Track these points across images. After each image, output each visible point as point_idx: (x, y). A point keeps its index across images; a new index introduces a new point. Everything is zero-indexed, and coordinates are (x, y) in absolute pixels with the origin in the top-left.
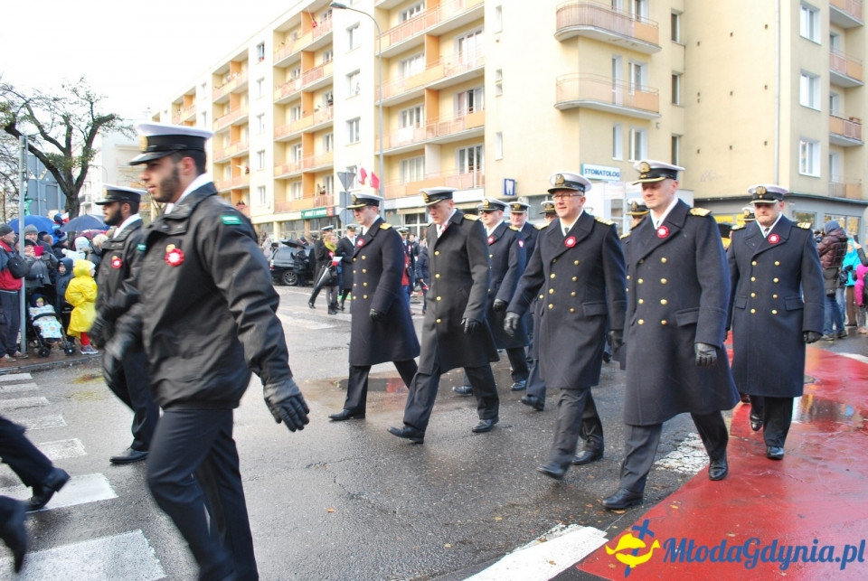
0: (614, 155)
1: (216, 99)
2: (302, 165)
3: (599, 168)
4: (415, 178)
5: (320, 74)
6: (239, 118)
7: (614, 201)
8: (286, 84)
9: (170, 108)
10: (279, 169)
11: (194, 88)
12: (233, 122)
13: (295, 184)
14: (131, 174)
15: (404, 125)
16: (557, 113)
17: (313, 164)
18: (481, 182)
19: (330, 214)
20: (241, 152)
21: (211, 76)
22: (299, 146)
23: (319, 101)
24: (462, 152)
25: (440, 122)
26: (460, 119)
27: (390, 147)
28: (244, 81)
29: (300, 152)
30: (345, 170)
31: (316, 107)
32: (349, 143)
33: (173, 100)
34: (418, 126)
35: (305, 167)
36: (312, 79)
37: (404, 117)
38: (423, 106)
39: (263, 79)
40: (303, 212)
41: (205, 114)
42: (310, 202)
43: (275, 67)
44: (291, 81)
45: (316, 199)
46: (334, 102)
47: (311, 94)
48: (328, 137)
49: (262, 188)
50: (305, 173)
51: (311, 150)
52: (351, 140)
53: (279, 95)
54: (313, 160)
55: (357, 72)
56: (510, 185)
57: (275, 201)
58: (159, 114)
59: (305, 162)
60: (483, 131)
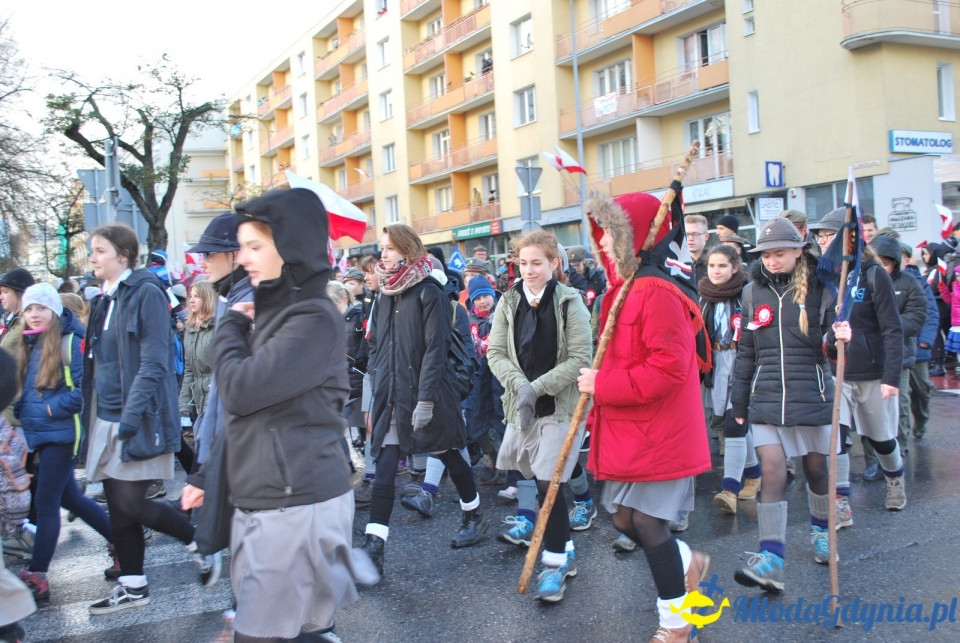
0: (941, 114)
1: (319, 75)
2: (450, 161)
3: (918, 136)
4: (622, 170)
5: (471, 26)
6: (354, 100)
7: (944, 186)
8: (422, 44)
9: (253, 91)
10: (418, 170)
11: (287, 62)
12: (345, 105)
13: (440, 190)
14: (210, 190)
15: (602, 93)
16: (846, 52)
17: (466, 160)
18: (728, 170)
19: (496, 232)
20: (359, 148)
21: (311, 40)
22: (444, 134)
23: (472, 64)
24: (694, 126)
25: (657, 83)
26: (689, 76)
27: (582, 125)
28: (359, 45)
29: (445, 142)
30: (515, 165)
31: (467, 75)
32: (518, 124)
33: (258, 80)
34: (623, 92)
35: (455, 163)
36: (459, 35)
37: (602, 80)
38: (630, 60)
39: (386, 40)
40: (455, 231)
41: (304, 96)
42: (465, 216)
43: (403, 21)
44: (428, 40)
45: (473, 210)
46: (495, 65)
47: (459, 55)
48: (486, 118)
49: (393, 199)
50: (456, 174)
51: (462, 138)
52: (523, 120)
53: (413, 62)
54: (466, 154)
55: (527, 17)
56: (774, 171)
57: (413, 216)
58: (239, 101)
59: (454, 158)
60: (727, 91)
